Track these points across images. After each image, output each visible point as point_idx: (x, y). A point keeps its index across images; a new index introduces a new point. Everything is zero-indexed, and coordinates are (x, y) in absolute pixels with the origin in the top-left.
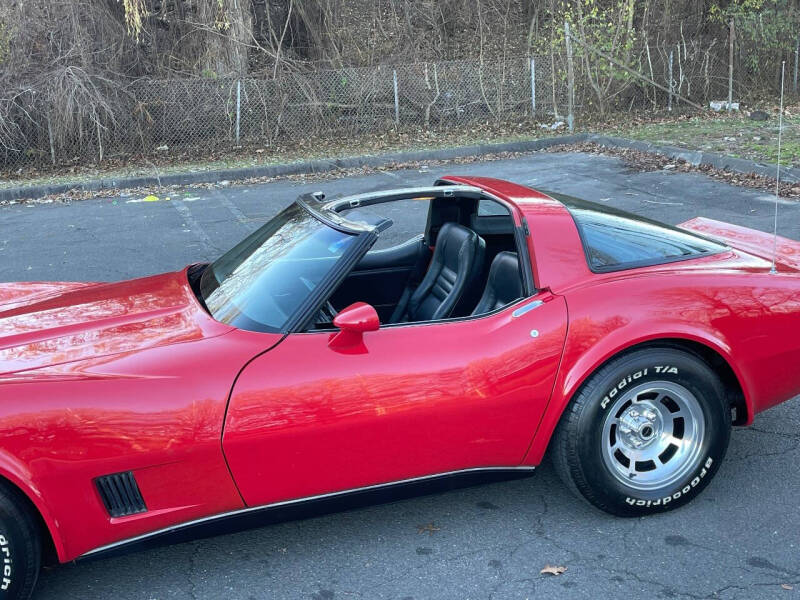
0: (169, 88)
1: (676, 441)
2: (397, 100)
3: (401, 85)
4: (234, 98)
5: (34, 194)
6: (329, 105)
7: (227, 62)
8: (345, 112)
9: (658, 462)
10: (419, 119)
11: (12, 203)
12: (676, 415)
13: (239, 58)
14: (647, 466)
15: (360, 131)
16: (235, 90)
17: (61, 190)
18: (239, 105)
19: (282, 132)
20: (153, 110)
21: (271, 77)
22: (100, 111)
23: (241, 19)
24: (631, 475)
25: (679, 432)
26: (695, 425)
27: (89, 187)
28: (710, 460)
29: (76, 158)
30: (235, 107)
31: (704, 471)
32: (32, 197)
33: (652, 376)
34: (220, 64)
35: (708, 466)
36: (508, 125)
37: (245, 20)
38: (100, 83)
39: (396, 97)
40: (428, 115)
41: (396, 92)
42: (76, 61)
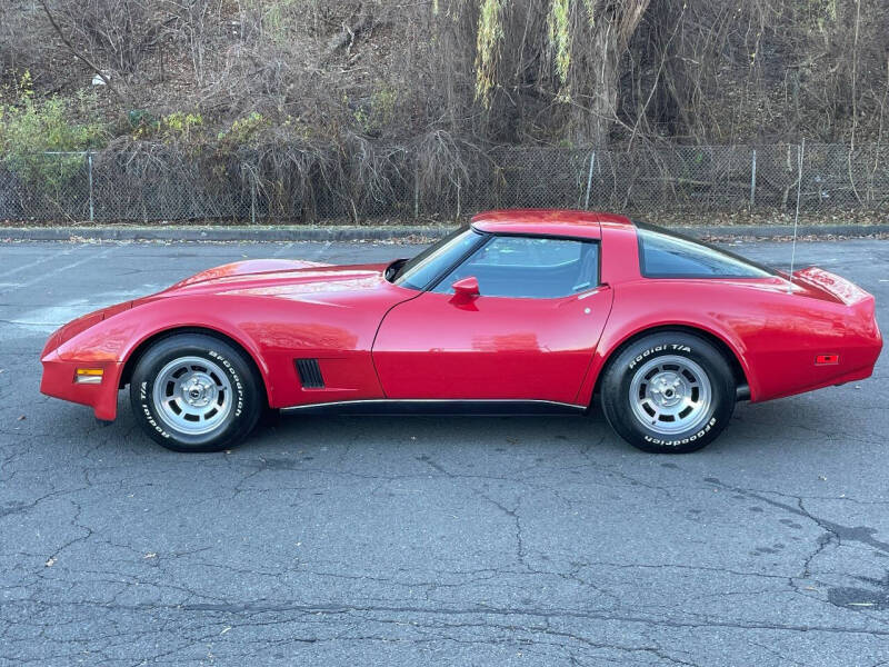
0: (528, 156)
1: (692, 404)
2: (754, 181)
3: (760, 165)
4: (587, 168)
5: (380, 236)
6: (681, 180)
7: (588, 134)
8: (697, 189)
9: (677, 417)
10: (777, 202)
11: (362, 241)
12: (694, 385)
13: (600, 131)
14: (670, 419)
15: (710, 209)
16: (589, 161)
17: (404, 234)
18: (591, 176)
19: (630, 204)
20: (509, 175)
21: (625, 150)
22: (458, 171)
23: (606, 93)
24: (654, 423)
25: (695, 398)
26: (705, 394)
27: (427, 234)
28: (714, 420)
29: (436, 214)
30: (587, 178)
31: (709, 427)
32: (380, 239)
33: (670, 351)
34: (580, 135)
35: (712, 424)
36: (875, 215)
37: (610, 94)
38: (465, 147)
39: (754, 177)
40: (786, 197)
41: (754, 172)
42: (447, 126)
